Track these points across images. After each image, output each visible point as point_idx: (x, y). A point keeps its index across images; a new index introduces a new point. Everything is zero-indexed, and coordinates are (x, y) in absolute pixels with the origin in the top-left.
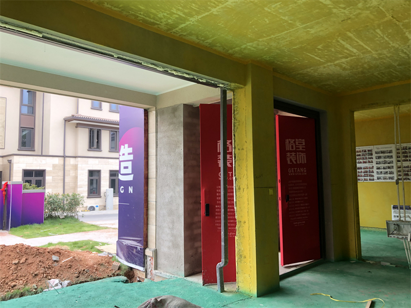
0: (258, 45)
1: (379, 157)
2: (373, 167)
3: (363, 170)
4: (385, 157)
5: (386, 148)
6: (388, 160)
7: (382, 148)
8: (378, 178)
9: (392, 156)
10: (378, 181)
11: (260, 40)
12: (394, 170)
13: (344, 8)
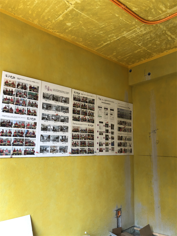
1: (48, 107)
2: (35, 124)
3: (13, 130)
4: (58, 109)
5: (61, 92)
6: (61, 114)
7: (54, 90)
8: (43, 150)
9: (67, 109)
10: (41, 155)
12: (69, 134)
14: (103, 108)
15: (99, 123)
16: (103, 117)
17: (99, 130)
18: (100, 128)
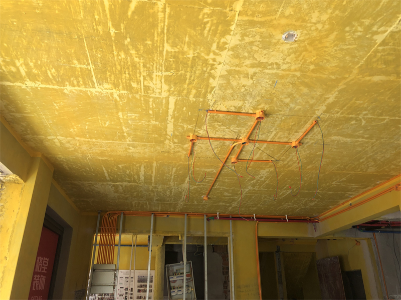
0: (68, 142)
11: (77, 138)
13: (174, 143)
14: (124, 278)
15: (119, 288)
16: (123, 284)
17: (120, 293)
18: (120, 292)
